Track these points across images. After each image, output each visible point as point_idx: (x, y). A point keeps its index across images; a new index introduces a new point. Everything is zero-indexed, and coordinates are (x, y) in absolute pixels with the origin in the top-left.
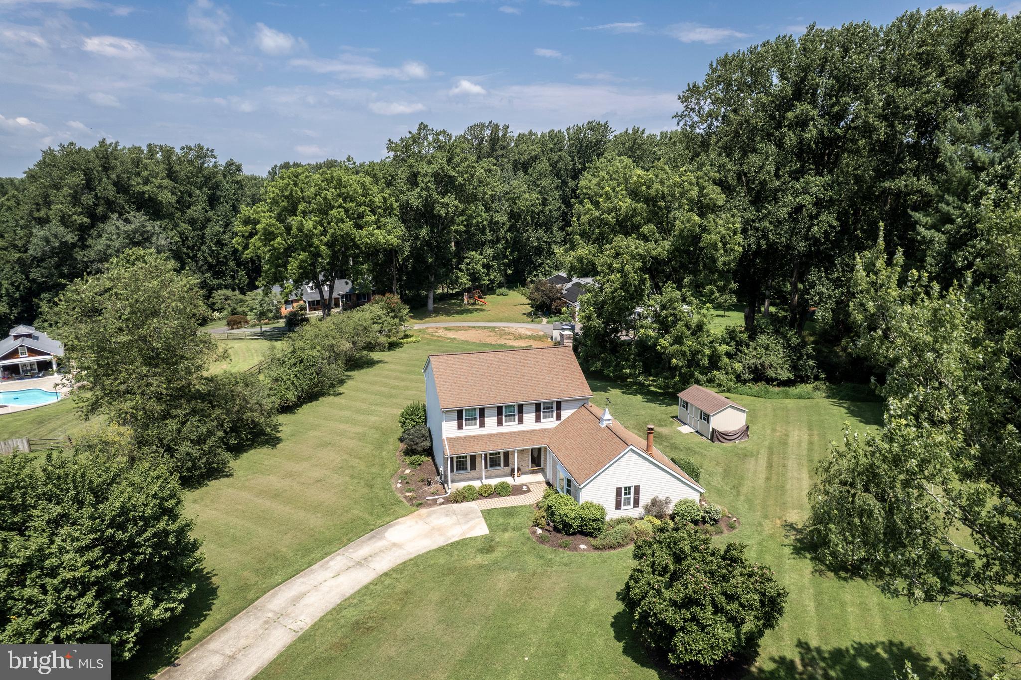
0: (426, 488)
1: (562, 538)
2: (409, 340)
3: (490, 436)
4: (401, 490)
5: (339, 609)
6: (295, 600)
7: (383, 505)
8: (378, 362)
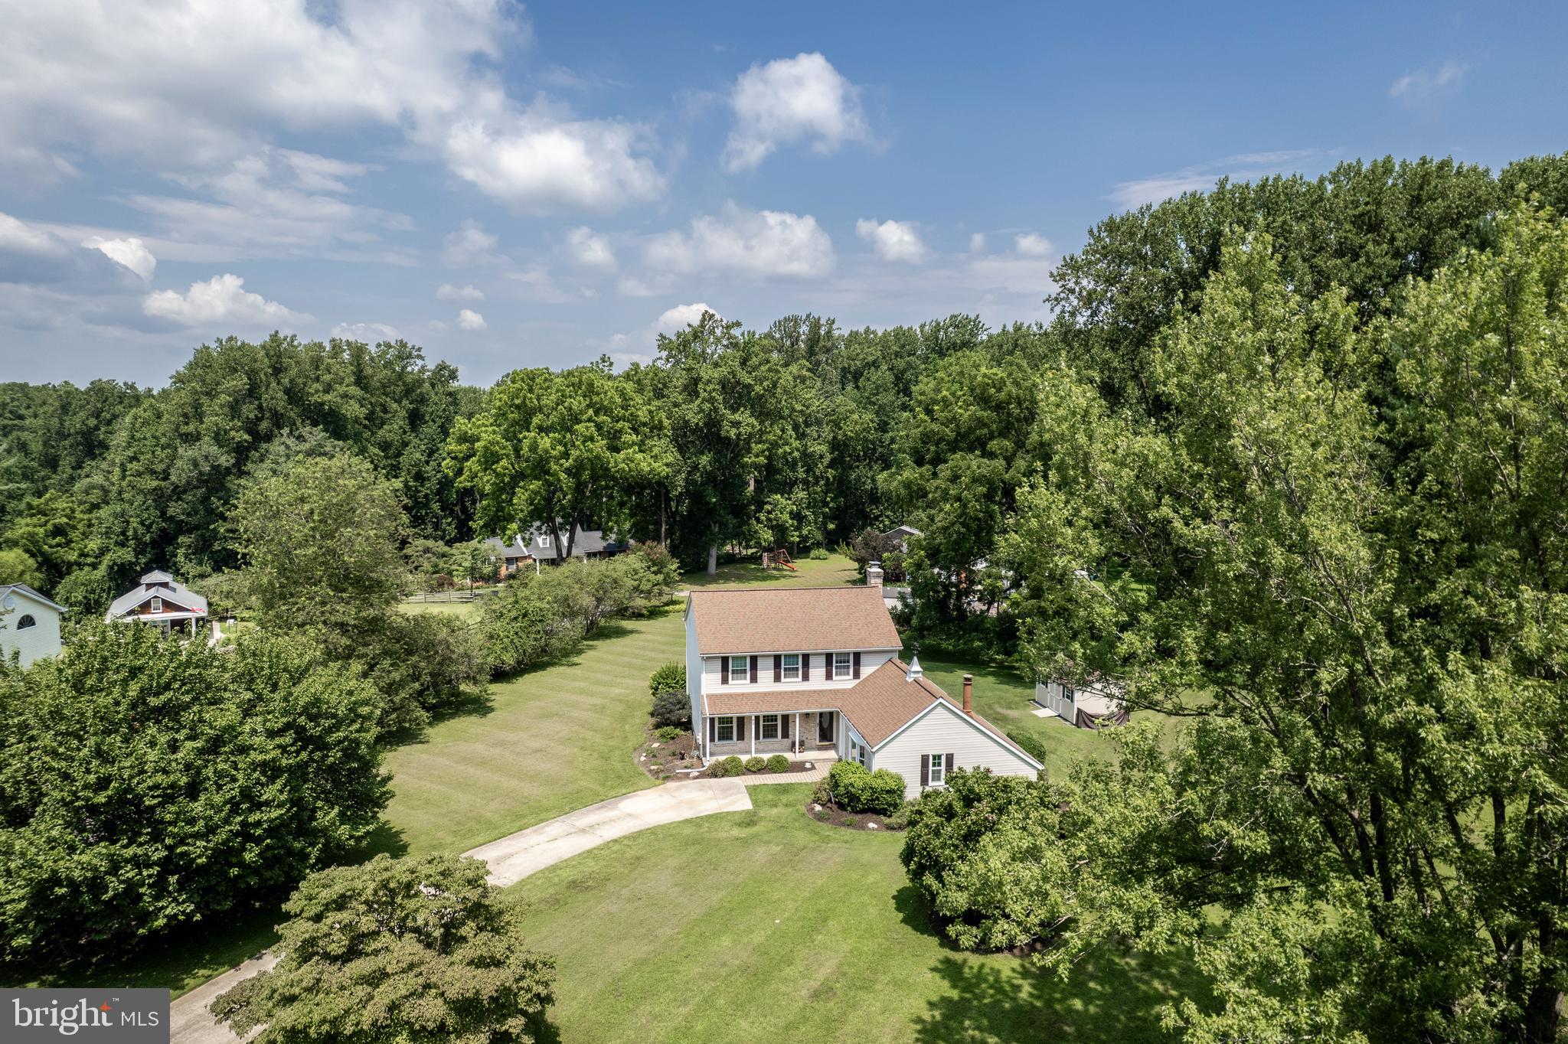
0: (678, 762)
1: (847, 816)
2: (677, 607)
3: (765, 695)
4: (645, 764)
7: (619, 777)
8: (631, 632)
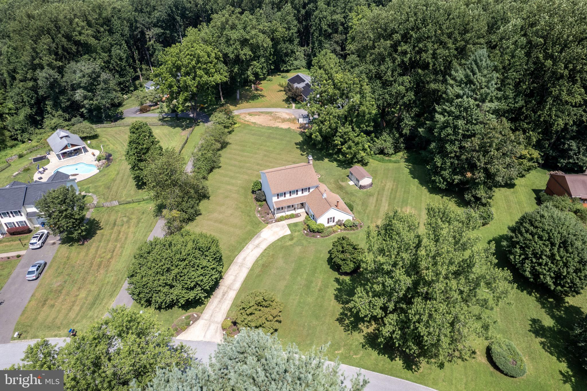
0: (268, 216)
1: (312, 234)
3: (288, 200)
4: (260, 217)
5: (257, 261)
6: (244, 259)
7: (256, 224)
